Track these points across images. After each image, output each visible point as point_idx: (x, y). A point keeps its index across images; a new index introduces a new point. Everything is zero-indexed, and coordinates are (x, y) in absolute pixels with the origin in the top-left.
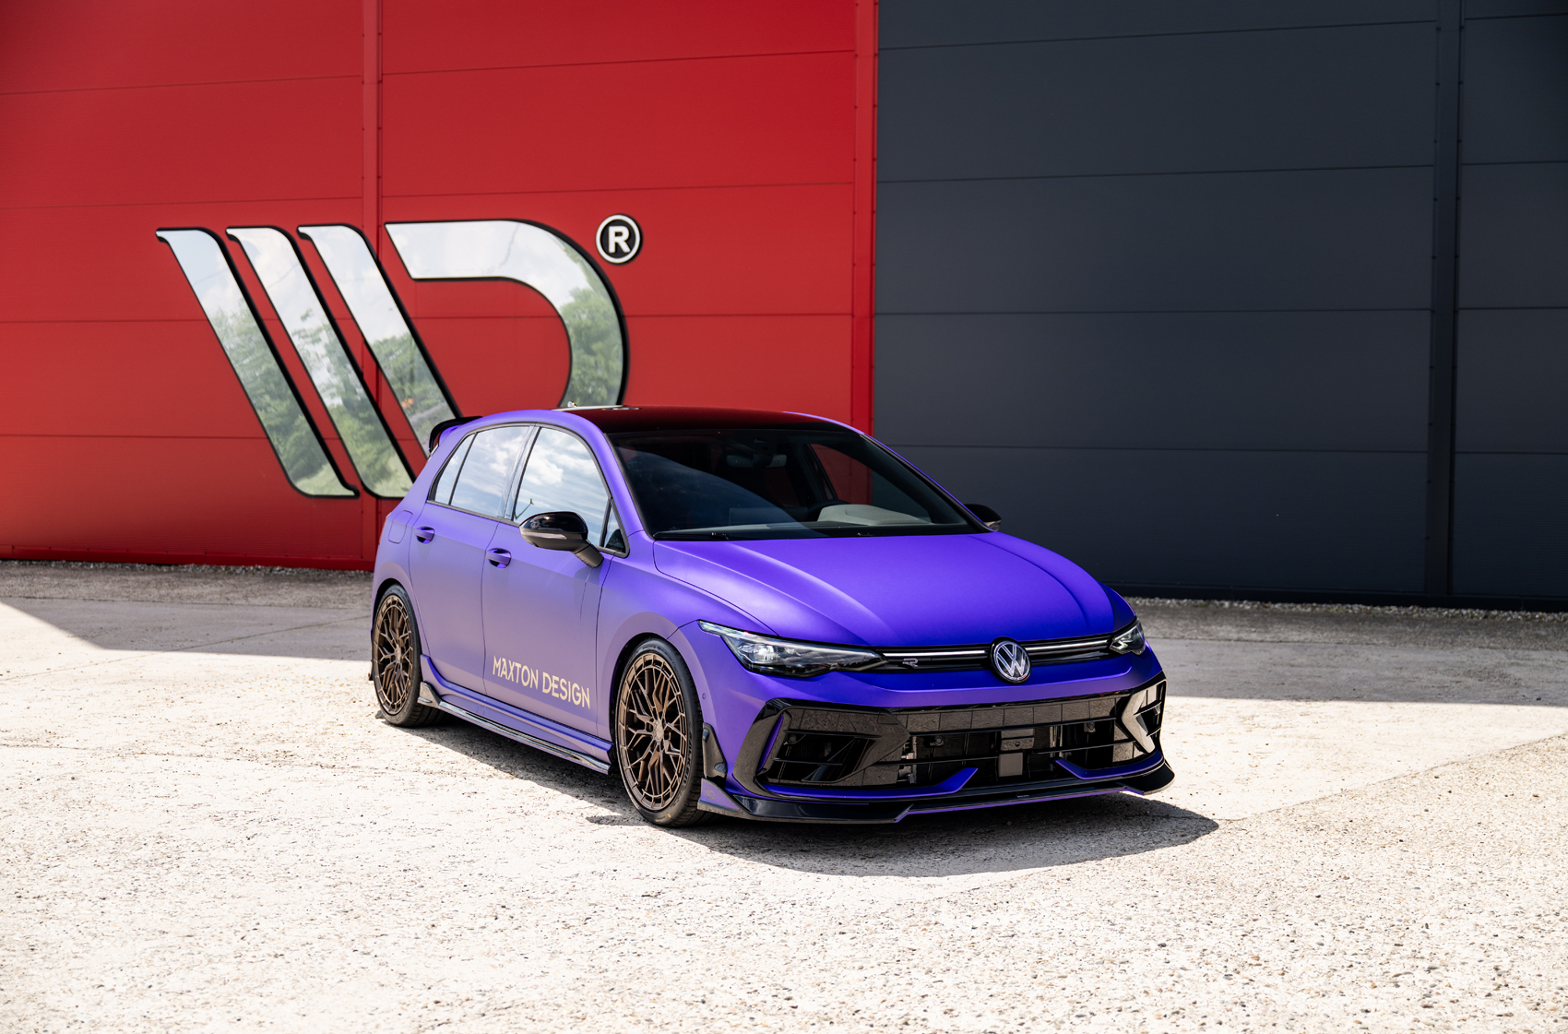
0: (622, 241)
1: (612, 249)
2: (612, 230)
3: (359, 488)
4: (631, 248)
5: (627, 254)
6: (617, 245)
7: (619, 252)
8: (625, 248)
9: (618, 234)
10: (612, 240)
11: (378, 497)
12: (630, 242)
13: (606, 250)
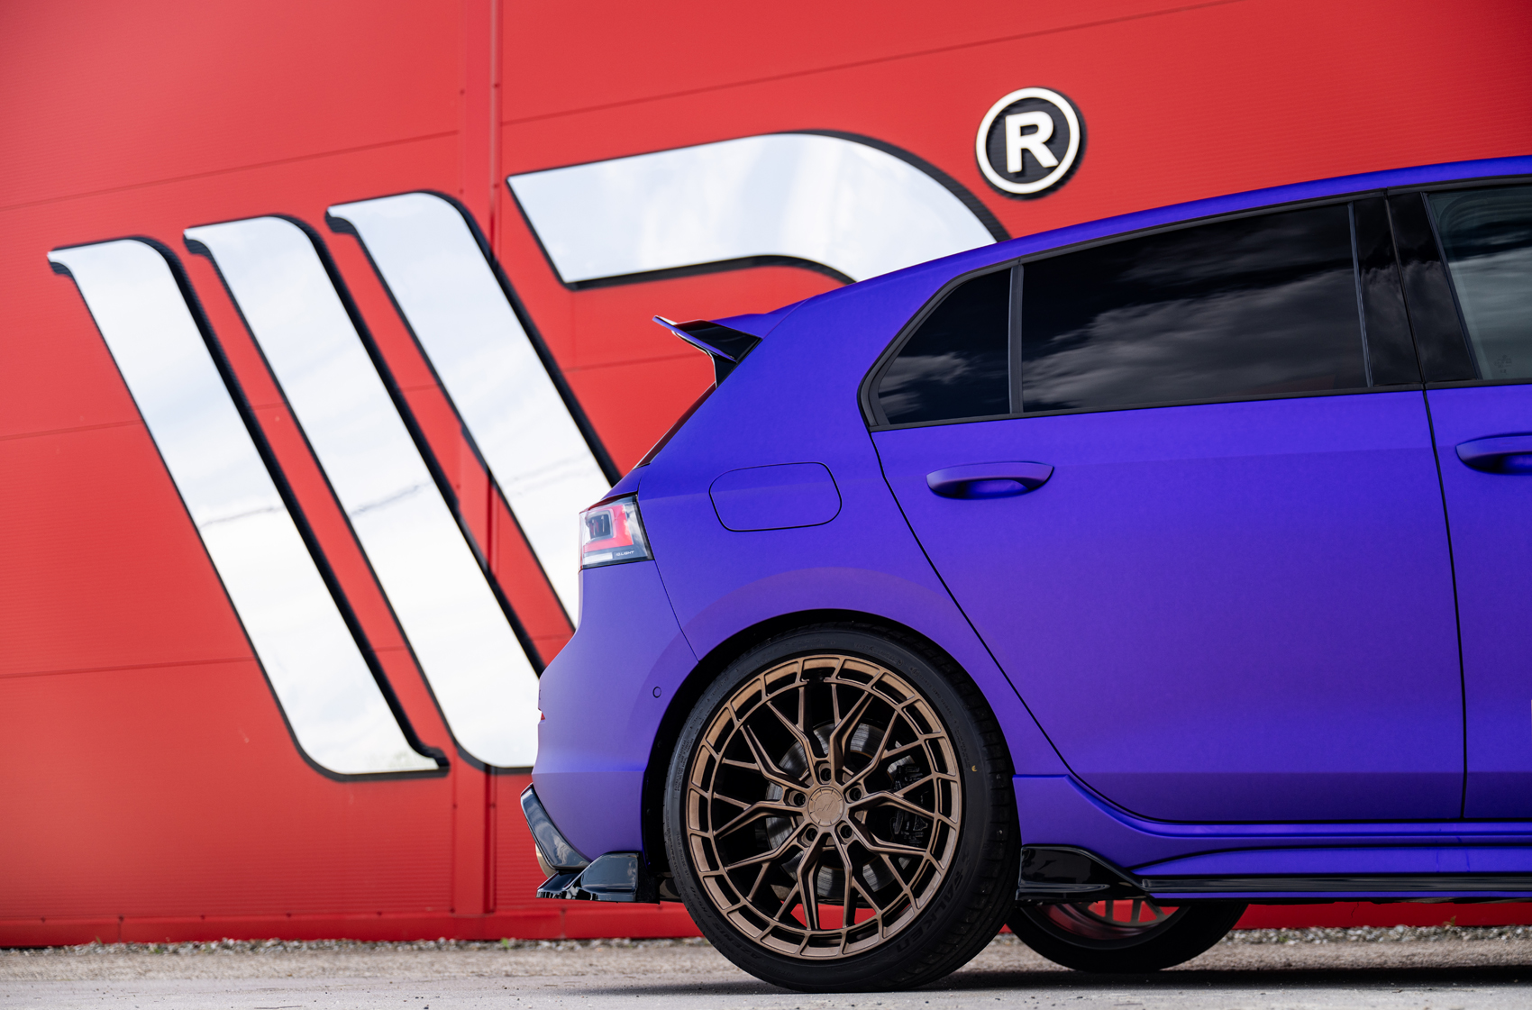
0: (1036, 144)
1: (1014, 164)
2: (1014, 123)
3: (449, 753)
4: (1060, 157)
5: (1052, 169)
6: (1025, 152)
7: (1030, 168)
8: (1045, 157)
9: (1028, 130)
10: (1015, 144)
11: (487, 768)
12: (1056, 142)
13: (999, 166)
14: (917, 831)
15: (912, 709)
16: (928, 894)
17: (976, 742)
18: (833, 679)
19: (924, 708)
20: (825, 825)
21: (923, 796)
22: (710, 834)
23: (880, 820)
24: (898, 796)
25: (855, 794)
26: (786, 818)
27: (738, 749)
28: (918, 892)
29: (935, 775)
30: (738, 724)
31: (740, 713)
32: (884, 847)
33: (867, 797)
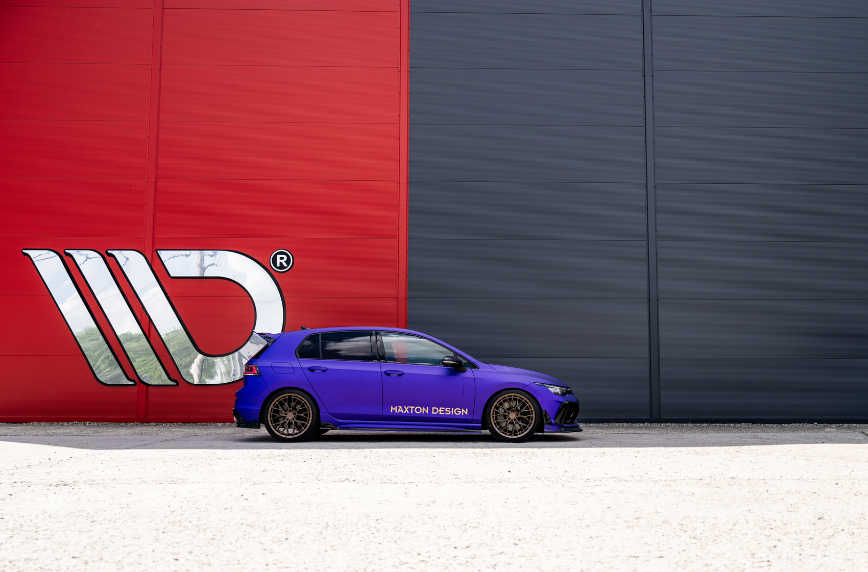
0: (283, 261)
1: (278, 265)
2: (279, 256)
3: (137, 380)
4: (288, 265)
5: (286, 267)
6: (281, 263)
7: (282, 267)
8: (285, 265)
9: (282, 258)
10: (279, 261)
11: (148, 385)
12: (288, 262)
13: (275, 266)
14: (305, 420)
15: (305, 402)
16: (306, 429)
17: (314, 407)
18: (293, 397)
19: (307, 402)
20: (290, 418)
21: (306, 415)
22: (272, 419)
23: (299, 418)
24: (302, 415)
25: (295, 414)
26: (284, 418)
27: (277, 407)
28: (305, 428)
29: (308, 412)
30: (277, 403)
31: (277, 401)
32: (299, 421)
33: (297, 414)
